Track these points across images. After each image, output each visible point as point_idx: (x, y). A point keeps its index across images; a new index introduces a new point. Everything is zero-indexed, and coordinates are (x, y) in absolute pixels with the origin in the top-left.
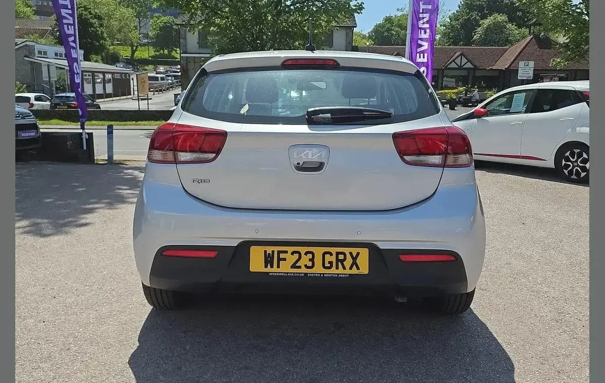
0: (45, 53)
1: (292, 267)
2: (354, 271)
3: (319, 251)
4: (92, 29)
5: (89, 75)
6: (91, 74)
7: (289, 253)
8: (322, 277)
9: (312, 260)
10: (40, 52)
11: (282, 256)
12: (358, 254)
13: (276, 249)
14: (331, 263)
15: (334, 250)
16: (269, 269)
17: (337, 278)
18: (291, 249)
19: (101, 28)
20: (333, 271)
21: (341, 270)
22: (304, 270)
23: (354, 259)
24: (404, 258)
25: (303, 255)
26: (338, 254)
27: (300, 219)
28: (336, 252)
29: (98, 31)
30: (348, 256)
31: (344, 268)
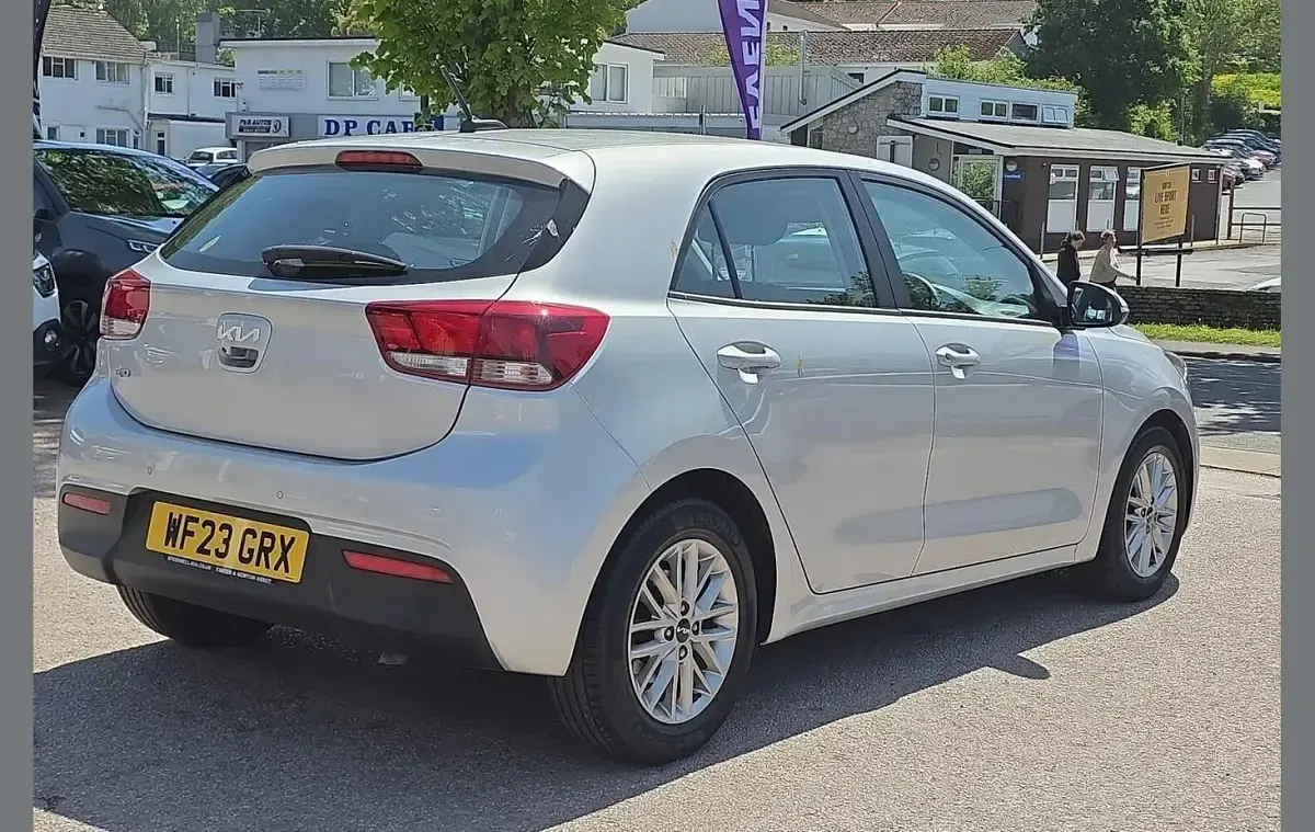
0: (951, 105)
1: (199, 551)
2: (280, 574)
3: (240, 525)
4: (1143, 22)
5: (1069, 173)
6: (1077, 168)
7: (201, 522)
8: (233, 578)
9: (226, 542)
10: (935, 104)
11: (191, 526)
12: (293, 540)
13: (186, 511)
14: (251, 551)
15: (261, 527)
16: (168, 550)
17: (253, 582)
18: (204, 515)
19: (1175, 19)
20: (251, 568)
21: (261, 570)
22: (212, 559)
23: (285, 549)
24: (354, 559)
25: (217, 528)
26: (265, 535)
27: (227, 460)
28: (264, 533)
29: (1162, 27)
30: (278, 541)
31: (267, 566)
